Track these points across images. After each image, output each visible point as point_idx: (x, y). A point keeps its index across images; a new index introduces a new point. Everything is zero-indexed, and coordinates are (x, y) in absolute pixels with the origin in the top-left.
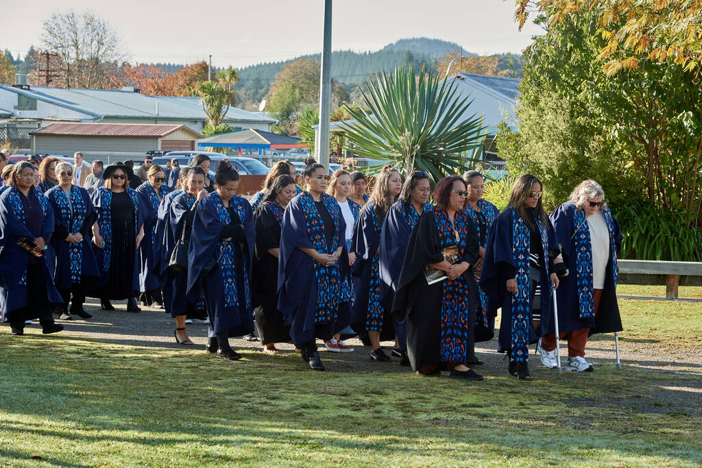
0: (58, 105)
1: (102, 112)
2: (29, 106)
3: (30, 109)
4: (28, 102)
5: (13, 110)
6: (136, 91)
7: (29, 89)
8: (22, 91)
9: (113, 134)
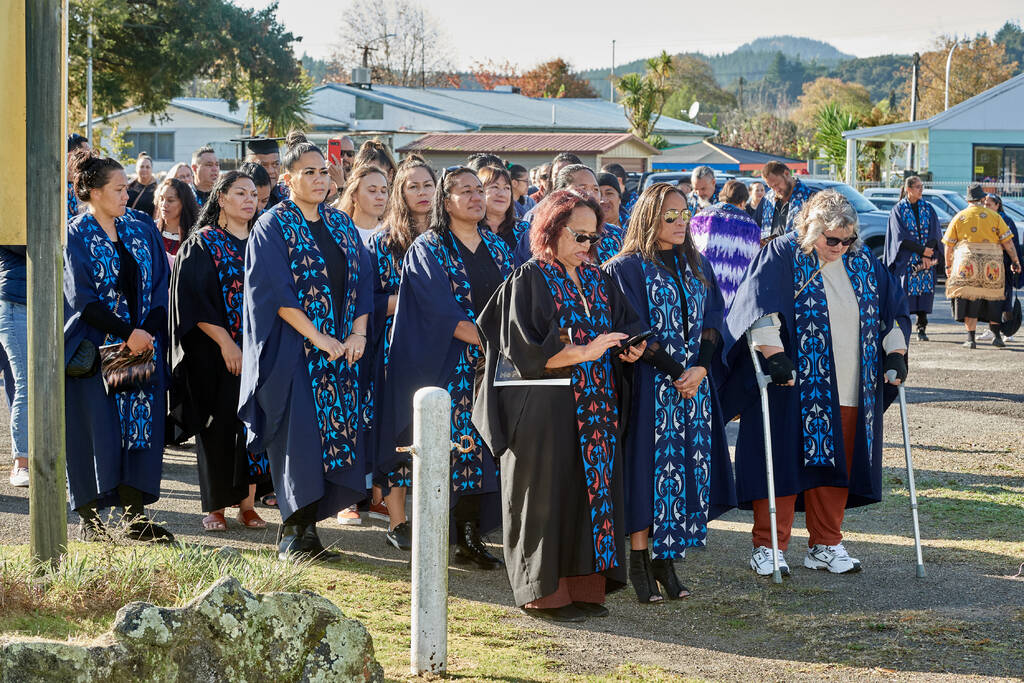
0: (414, 111)
1: (479, 120)
2: (372, 113)
3: (374, 117)
4: (370, 107)
5: (348, 120)
6: (515, 91)
7: (370, 89)
8: (361, 91)
9: (525, 149)
